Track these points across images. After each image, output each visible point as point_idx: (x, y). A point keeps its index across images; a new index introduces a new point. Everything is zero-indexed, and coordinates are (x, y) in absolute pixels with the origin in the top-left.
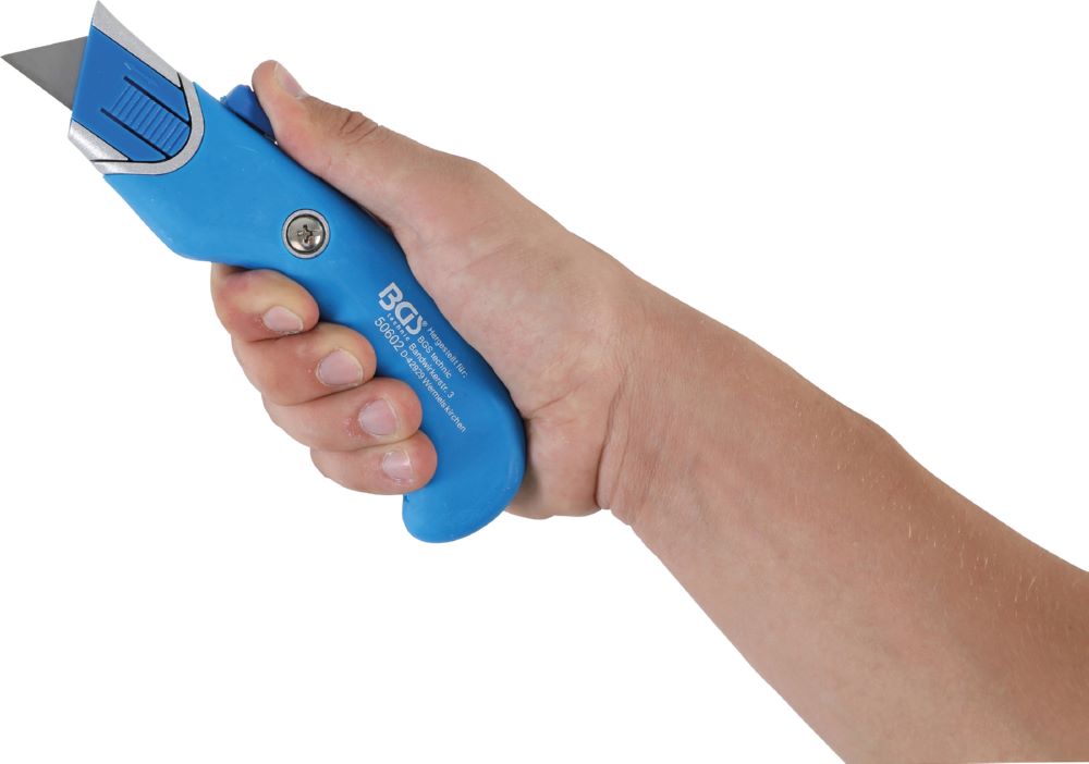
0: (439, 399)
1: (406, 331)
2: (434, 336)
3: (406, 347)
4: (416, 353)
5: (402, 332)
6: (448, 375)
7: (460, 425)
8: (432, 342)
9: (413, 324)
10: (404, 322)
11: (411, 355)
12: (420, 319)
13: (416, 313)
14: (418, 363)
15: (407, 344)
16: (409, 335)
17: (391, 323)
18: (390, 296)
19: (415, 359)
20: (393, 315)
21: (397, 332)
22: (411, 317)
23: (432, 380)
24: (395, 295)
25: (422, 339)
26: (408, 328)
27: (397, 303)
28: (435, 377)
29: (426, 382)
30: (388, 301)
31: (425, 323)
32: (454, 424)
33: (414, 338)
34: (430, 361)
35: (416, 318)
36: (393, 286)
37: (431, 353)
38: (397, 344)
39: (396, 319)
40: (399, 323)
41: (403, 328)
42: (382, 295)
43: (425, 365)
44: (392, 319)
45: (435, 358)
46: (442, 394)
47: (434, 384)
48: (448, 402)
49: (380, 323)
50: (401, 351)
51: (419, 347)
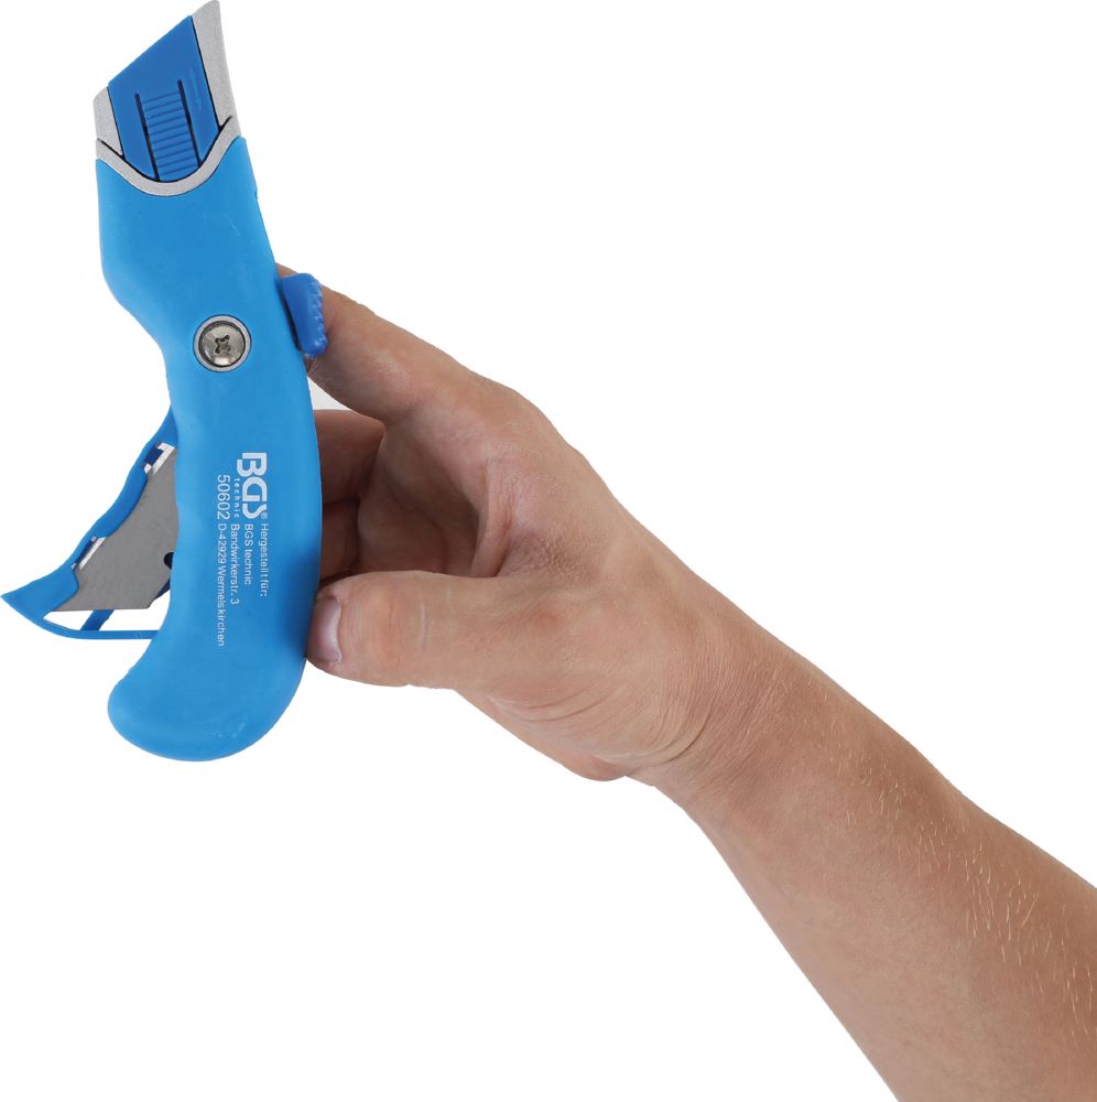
0: (221, 597)
1: (241, 507)
2: (264, 533)
4: (234, 535)
5: (237, 505)
6: (248, 580)
7: (221, 638)
8: (257, 538)
9: (253, 507)
10: (247, 498)
11: (227, 533)
12: (264, 507)
13: (265, 499)
14: (228, 546)
15: (232, 520)
16: (241, 513)
17: (233, 488)
18: (253, 464)
19: (229, 540)
20: (241, 483)
21: (232, 502)
22: (256, 498)
23: (228, 570)
24: (258, 466)
25: (249, 527)
26: (245, 506)
27: (253, 475)
28: (234, 572)
29: (222, 570)
30: (246, 466)
31: (265, 515)
32: (215, 631)
33: (244, 520)
34: (241, 553)
35: (261, 503)
36: (263, 457)
37: (249, 547)
38: (224, 512)
39: (240, 489)
40: (241, 494)
41: (241, 502)
42: (246, 456)
43: (234, 553)
44: (237, 485)
45: (248, 553)
46: (227, 593)
47: (228, 580)
48: (227, 606)
49: (223, 481)
50: (222, 520)
51: (241, 533)
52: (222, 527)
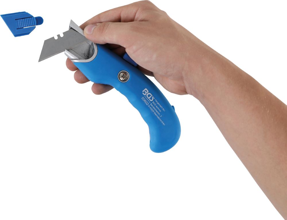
0: (158, 117)
1: (149, 100)
2: (156, 101)
3: (149, 104)
4: (152, 106)
5: (148, 100)
6: (160, 111)
7: (163, 124)
8: (156, 103)
9: (151, 99)
10: (149, 98)
11: (151, 106)
12: (153, 97)
13: (152, 96)
15: (150, 103)
16: (150, 101)
17: (145, 98)
18: (145, 92)
19: (152, 107)
20: (146, 96)
21: (147, 101)
22: (151, 97)
23: (156, 112)
24: (146, 91)
25: (153, 102)
26: (150, 99)
27: (147, 93)
28: (157, 112)
29: (155, 113)
30: (145, 93)
31: (154, 98)
33: (151, 102)
34: (155, 108)
35: (152, 97)
36: (146, 89)
37: (156, 105)
38: (147, 103)
39: (147, 97)
40: (147, 98)
41: (149, 99)
42: (143, 91)
43: (154, 109)
44: (146, 97)
45: (157, 107)
46: (159, 116)
47: (157, 113)
48: (160, 118)
49: (143, 98)
50: (148, 105)
51: (153, 104)
52: (149, 106)
